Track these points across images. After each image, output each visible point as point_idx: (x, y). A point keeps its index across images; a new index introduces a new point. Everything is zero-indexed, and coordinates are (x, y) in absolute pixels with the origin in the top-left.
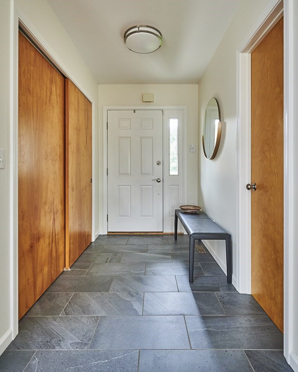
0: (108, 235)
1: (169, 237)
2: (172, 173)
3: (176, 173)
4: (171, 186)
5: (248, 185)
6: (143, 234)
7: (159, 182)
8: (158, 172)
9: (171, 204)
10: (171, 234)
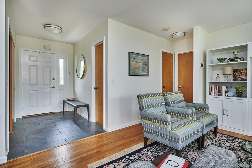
0: (22, 118)
1: (60, 113)
2: (60, 84)
3: (63, 84)
4: (60, 90)
5: (95, 88)
6: (45, 114)
7: (54, 88)
8: (53, 83)
9: (60, 98)
10: (61, 112)
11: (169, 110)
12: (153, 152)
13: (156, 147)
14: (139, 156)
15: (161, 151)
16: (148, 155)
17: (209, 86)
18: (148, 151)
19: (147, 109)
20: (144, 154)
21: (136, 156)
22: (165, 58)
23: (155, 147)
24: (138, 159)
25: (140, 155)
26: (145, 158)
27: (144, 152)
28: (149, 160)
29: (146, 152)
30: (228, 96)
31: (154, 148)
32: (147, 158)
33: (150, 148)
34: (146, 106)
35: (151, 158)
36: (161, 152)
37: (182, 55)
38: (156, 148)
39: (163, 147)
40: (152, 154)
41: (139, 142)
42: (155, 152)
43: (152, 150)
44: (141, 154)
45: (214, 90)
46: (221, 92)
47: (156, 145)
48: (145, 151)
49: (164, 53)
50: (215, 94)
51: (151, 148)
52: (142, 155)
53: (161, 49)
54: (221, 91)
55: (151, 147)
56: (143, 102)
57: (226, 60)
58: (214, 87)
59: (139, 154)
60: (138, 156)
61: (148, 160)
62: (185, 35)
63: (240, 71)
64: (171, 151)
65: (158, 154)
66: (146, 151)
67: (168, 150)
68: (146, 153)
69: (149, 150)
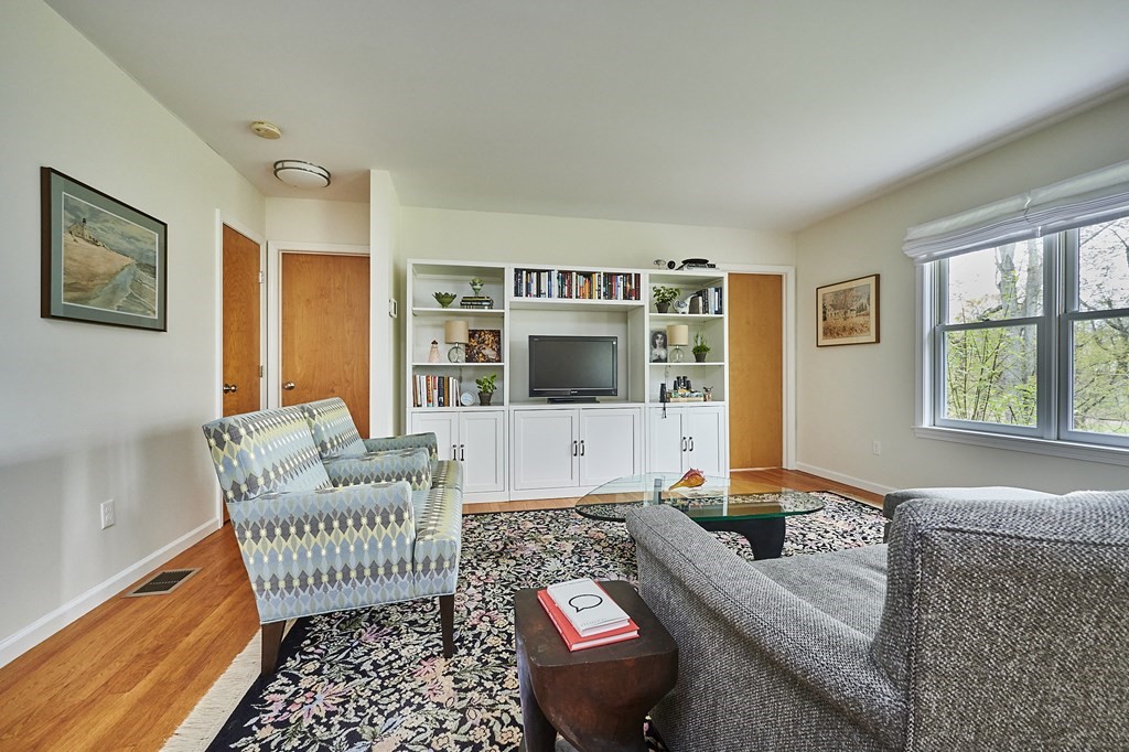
11: (341, 473)
12: (321, 668)
13: (317, 647)
14: (276, 725)
15: (348, 647)
16: (316, 693)
17: (414, 378)
18: (295, 680)
19: (275, 483)
20: (289, 702)
21: (260, 734)
22: (234, 258)
23: (312, 649)
24: (280, 738)
25: (276, 717)
26: (315, 711)
27: (283, 692)
28: (338, 705)
29: (293, 689)
30: (462, 405)
31: (312, 653)
32: (321, 705)
33: (291, 663)
34: (266, 474)
35: (337, 691)
36: (352, 651)
37: (301, 259)
38: (319, 651)
39: (341, 630)
40: (326, 681)
41: (205, 672)
42: (332, 666)
43: (310, 667)
44: (276, 709)
45: (428, 390)
46: (446, 396)
47: (309, 638)
48: (287, 689)
49: (227, 230)
50: (429, 401)
51: (299, 660)
52: (282, 712)
53: (218, 211)
54: (446, 392)
55: (295, 659)
56: (252, 456)
57: (457, 301)
58: (427, 380)
59: (266, 718)
60: (271, 728)
61: (335, 708)
62: (329, 184)
63: (480, 336)
64: (384, 626)
65: (351, 663)
66: (288, 685)
67: (369, 630)
68: (296, 693)
69: (296, 673)
